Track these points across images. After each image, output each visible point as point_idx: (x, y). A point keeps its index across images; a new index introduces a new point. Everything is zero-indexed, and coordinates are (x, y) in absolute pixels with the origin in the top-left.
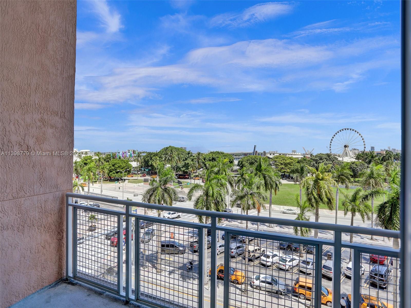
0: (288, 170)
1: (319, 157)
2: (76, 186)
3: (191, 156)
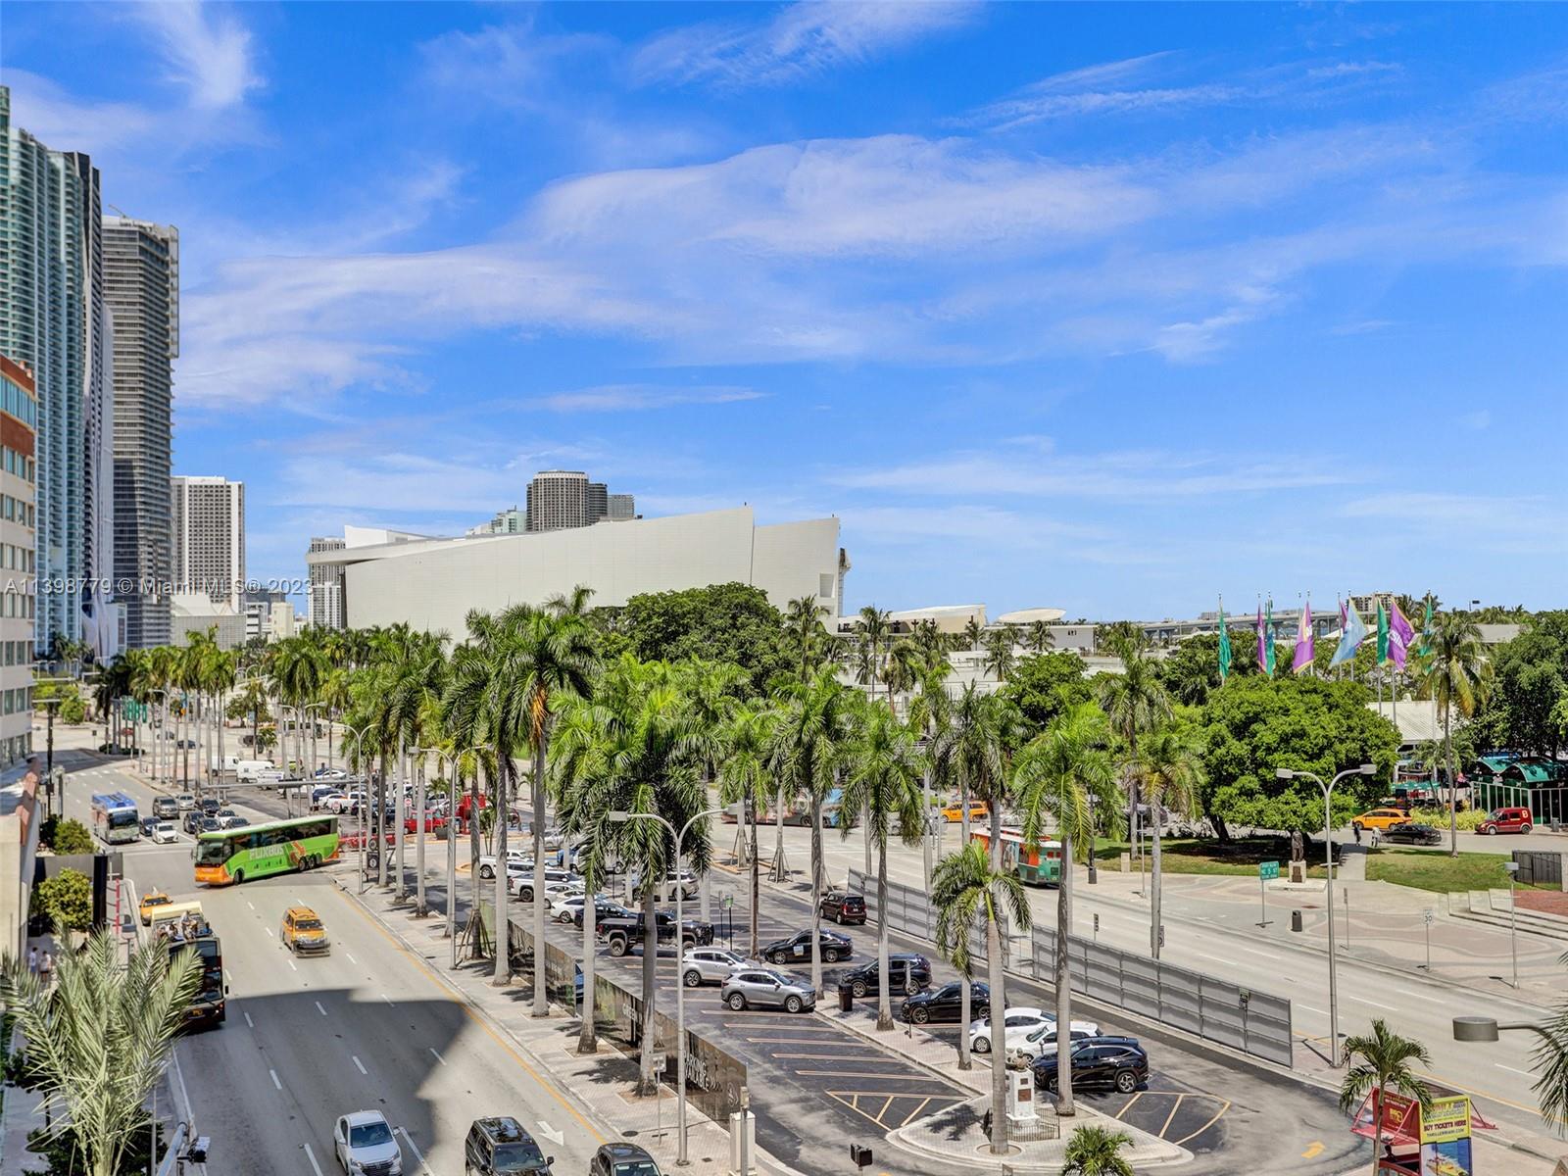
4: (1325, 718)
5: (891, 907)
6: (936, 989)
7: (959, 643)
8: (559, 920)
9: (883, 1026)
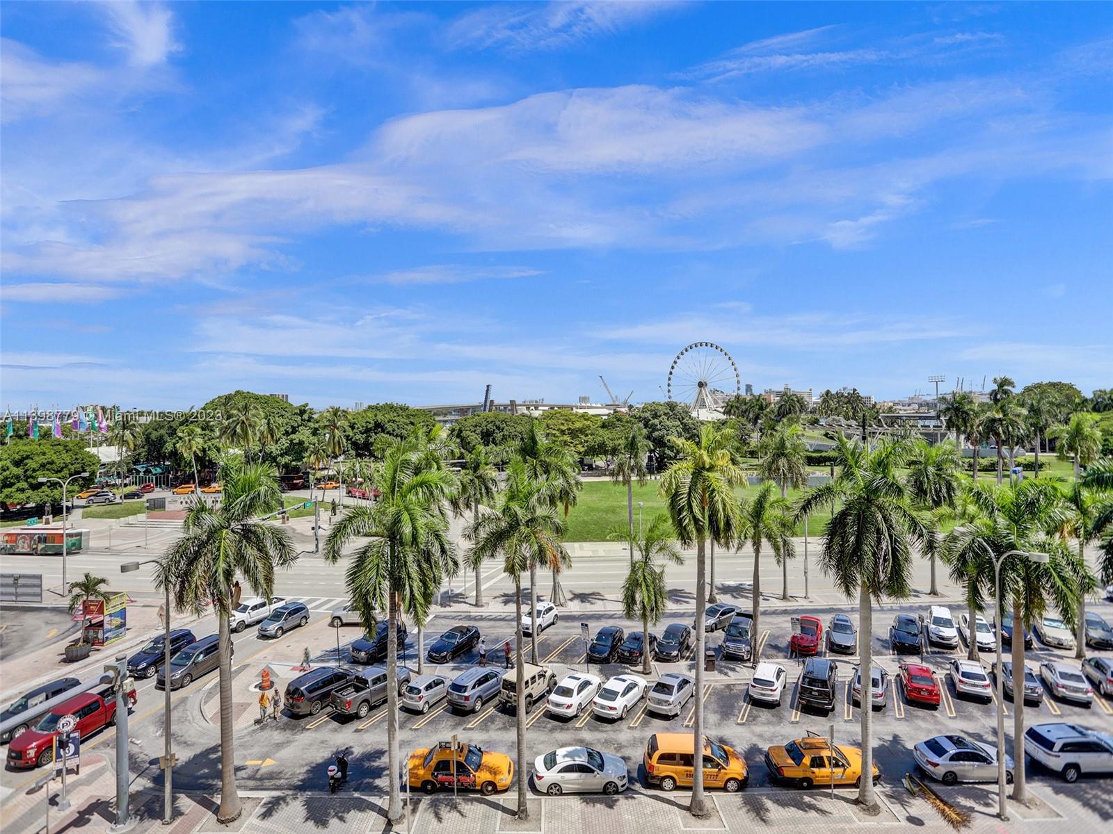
0: (579, 446)
1: (651, 411)
3: (309, 421)
4: (64, 455)
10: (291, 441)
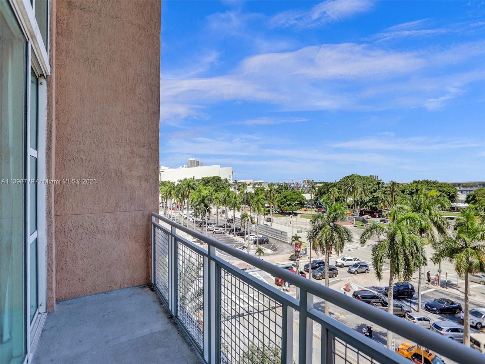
2: (246, 217)
3: (382, 187)
4: (296, 196)
5: (236, 221)
6: (242, 231)
7: (249, 185)
8: (191, 222)
9: (234, 236)
10: (373, 196)
